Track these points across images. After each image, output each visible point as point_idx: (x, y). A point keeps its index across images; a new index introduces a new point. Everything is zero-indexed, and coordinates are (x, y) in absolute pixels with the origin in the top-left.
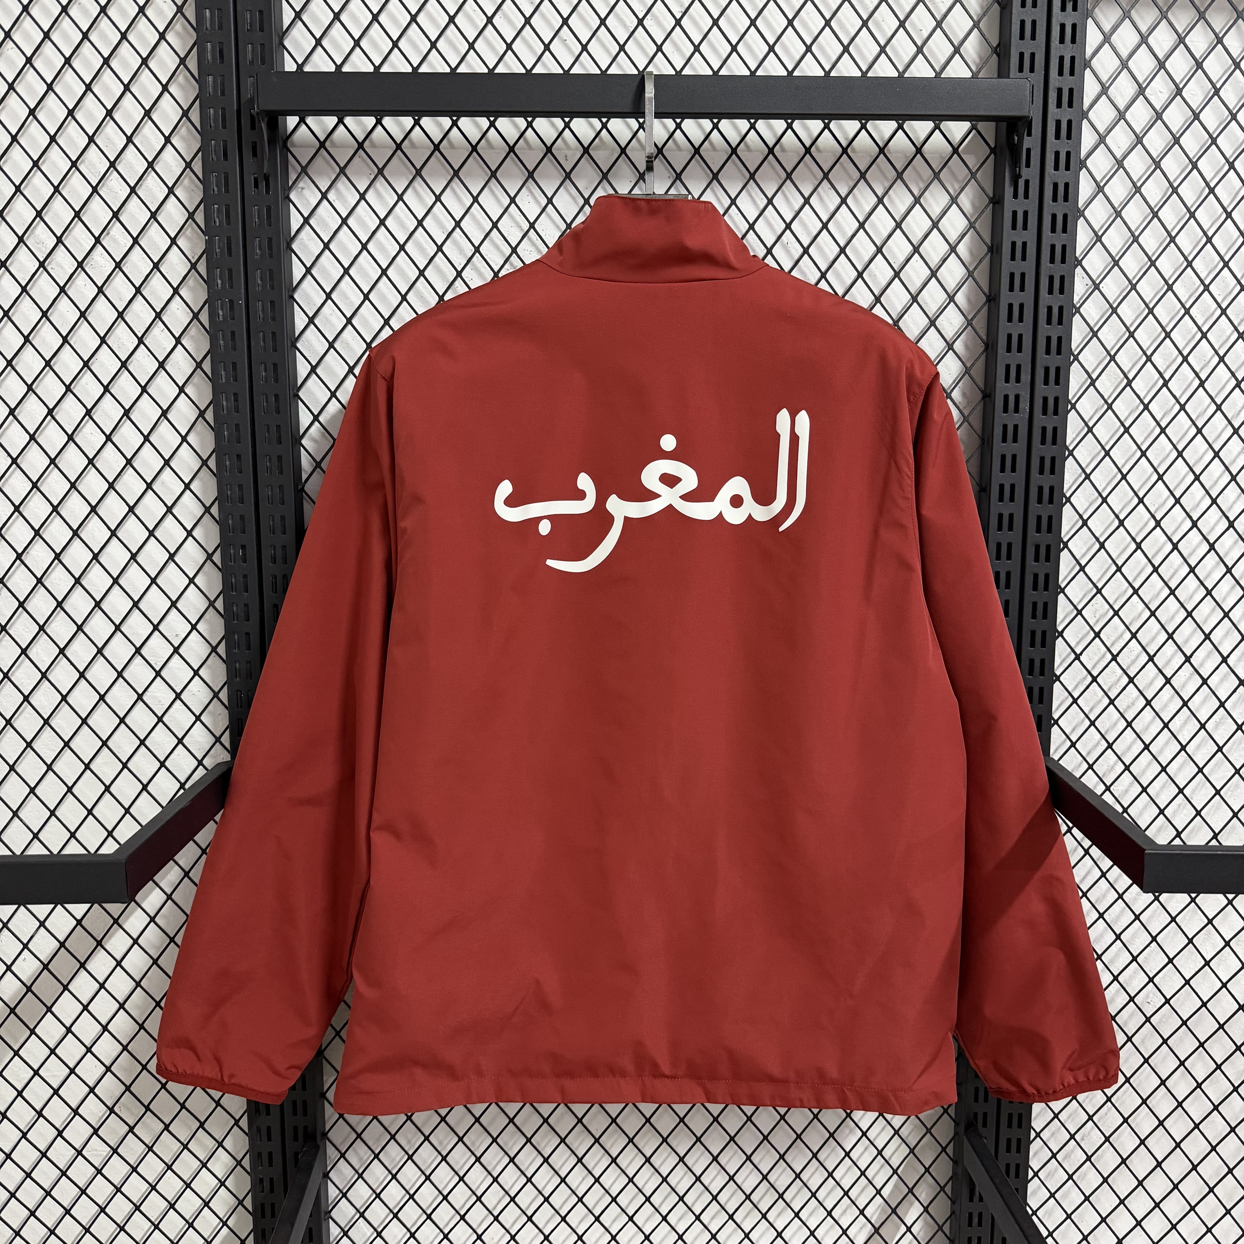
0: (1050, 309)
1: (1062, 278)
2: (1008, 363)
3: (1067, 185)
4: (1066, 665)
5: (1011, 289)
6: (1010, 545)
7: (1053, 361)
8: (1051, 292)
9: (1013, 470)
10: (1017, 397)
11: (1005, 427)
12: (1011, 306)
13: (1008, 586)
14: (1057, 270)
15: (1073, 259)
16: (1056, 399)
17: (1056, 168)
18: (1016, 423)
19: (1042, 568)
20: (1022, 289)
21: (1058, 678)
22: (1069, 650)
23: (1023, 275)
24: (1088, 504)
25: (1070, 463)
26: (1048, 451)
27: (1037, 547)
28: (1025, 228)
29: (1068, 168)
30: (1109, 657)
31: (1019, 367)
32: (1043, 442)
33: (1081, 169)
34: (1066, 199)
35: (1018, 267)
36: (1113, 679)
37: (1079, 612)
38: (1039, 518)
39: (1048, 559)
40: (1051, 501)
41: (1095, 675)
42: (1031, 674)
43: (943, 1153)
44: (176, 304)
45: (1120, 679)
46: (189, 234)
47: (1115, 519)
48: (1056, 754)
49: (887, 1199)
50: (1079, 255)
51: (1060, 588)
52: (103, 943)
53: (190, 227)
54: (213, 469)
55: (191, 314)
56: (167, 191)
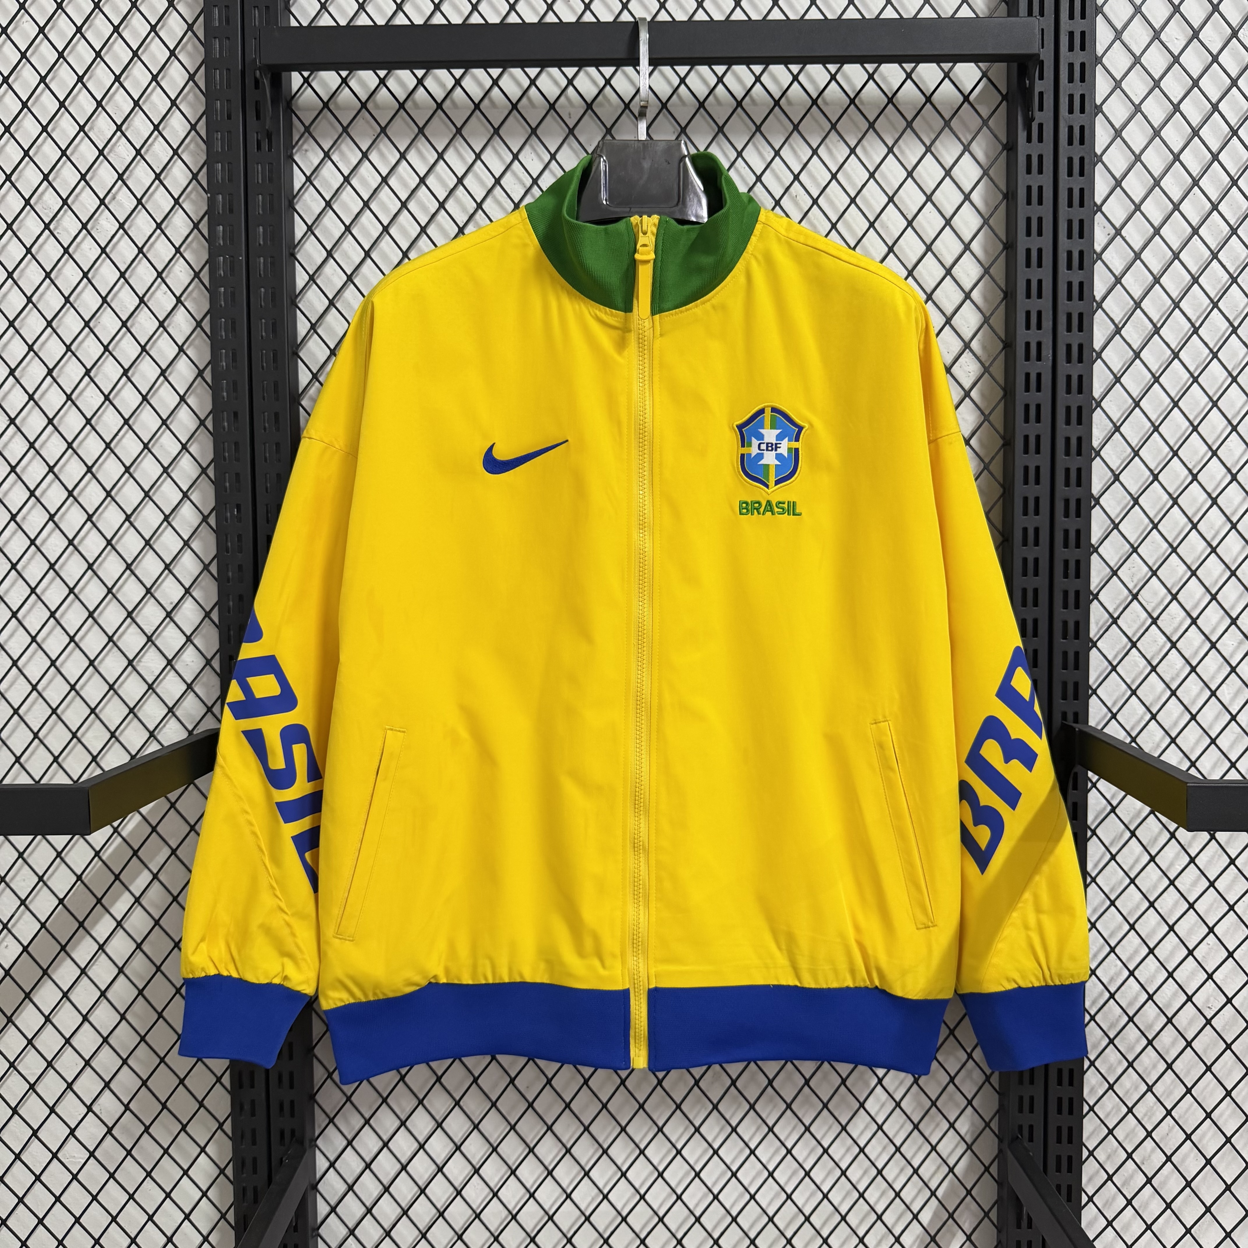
0: (1070, 254)
1: (1081, 222)
2: (1028, 309)
3: (1082, 128)
4: (1101, 632)
5: (1029, 234)
6: (1037, 500)
7: (1076, 307)
8: (1070, 236)
9: (1038, 420)
10: (1039, 344)
11: (1028, 375)
12: (1028, 251)
13: (1036, 544)
14: (1077, 213)
15: (1092, 203)
16: (1081, 347)
17: (1071, 111)
18: (1038, 371)
19: (1072, 524)
20: (1040, 234)
21: (1095, 645)
22: (1107, 615)
23: (1040, 220)
24: (1120, 461)
25: (1098, 415)
26: (1075, 400)
27: (1067, 502)
28: (1040, 171)
29: (1082, 111)
30: (1150, 621)
31: (1039, 313)
32: (1069, 391)
33: (1096, 115)
34: (1082, 142)
35: (1035, 211)
36: (1155, 649)
37: (1115, 573)
38: (1068, 470)
39: (1078, 515)
40: (1079, 453)
41: (1134, 640)
42: (1065, 637)
43: (987, 1173)
44: (178, 264)
45: (1163, 646)
46: (193, 196)
47: (1148, 473)
48: (1098, 724)
49: (925, 1225)
50: (1098, 200)
51: (1093, 546)
52: (86, 924)
53: (193, 189)
54: (211, 429)
55: (193, 273)
56: (171, 152)
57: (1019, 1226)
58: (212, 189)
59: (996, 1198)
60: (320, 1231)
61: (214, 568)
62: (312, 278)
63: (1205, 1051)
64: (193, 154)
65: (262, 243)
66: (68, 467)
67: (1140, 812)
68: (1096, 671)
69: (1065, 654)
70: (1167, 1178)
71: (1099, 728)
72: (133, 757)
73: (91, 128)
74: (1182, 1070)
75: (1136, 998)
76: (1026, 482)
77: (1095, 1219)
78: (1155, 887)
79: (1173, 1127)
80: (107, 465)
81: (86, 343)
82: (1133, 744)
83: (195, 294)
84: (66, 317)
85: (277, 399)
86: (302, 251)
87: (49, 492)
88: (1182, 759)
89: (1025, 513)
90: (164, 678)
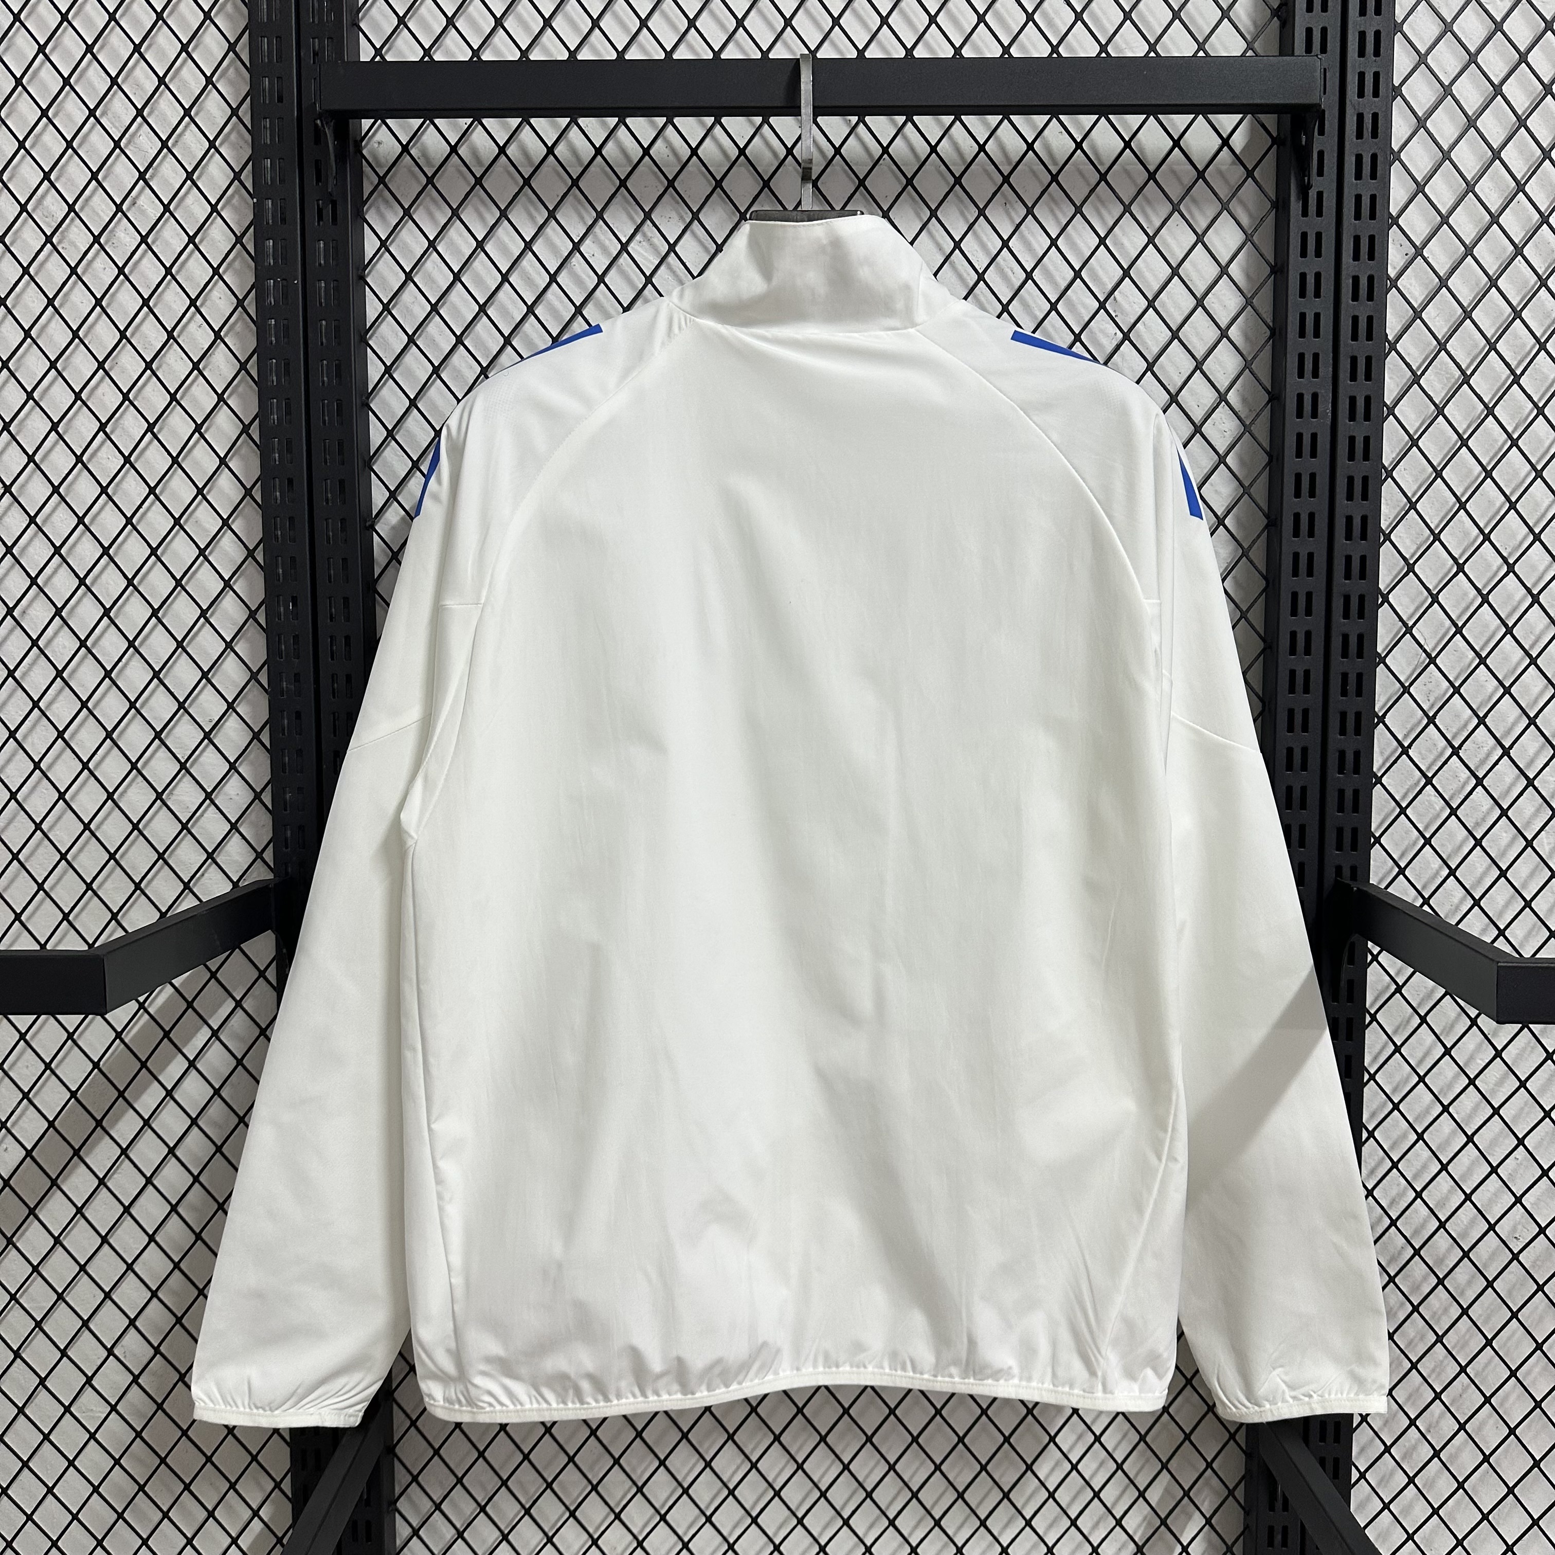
0: (1356, 280)
1: (1372, 239)
2: (1302, 351)
3: (1375, 116)
4: (1388, 765)
5: (1304, 254)
6: (1309, 595)
7: (1362, 348)
8: (1356, 257)
9: (1312, 494)
10: (1315, 397)
11: (1300, 436)
12: (1303, 276)
13: (1308, 651)
14: (1366, 227)
15: (1386, 216)
16: (1368, 400)
17: (1361, 94)
18: (1314, 431)
19: (1353, 628)
20: (1318, 254)
21: (1379, 781)
22: (1395, 743)
23: (1319, 236)
24: (1415, 547)
25: (1388, 489)
26: (1359, 469)
27: (1347, 599)
28: (1321, 173)
29: (1376, 94)
30: (1449, 751)
31: (1316, 357)
32: (1351, 457)
33: (1394, 99)
34: (1375, 134)
35: (1312, 224)
36: (1455, 786)
37: (1406, 690)
38: (1348, 559)
39: (1361, 615)
40: (1364, 537)
41: (1430, 775)
42: (1341, 771)
43: (1232, 1442)
44: (216, 288)
45: (1466, 783)
46: (235, 201)
47: (1451, 562)
48: (1380, 882)
49: (1154, 1505)
50: (1394, 211)
51: (1379, 655)
52: (104, 1124)
53: (235, 192)
54: (260, 501)
55: (235, 301)
56: (207, 145)
57: (1272, 1508)
58: (259, 193)
59: (1243, 1473)
60: (398, 1504)
61: (263, 678)
62: (386, 308)
63: (1510, 1293)
64: (234, 147)
65: (322, 262)
66: (79, 548)
67: (1432, 991)
68: (1379, 814)
69: (1341, 793)
70: (1459, 1449)
71: (1383, 886)
72: (163, 915)
73: (104, 113)
74: (1480, 1315)
75: (1423, 1226)
76: (1295, 573)
77: (1368, 1499)
78: (1450, 1086)
79: (1468, 1386)
80: (128, 546)
81: (100, 391)
82: (1426, 908)
83: (238, 327)
84: (75, 356)
85: (343, 464)
86: (373, 273)
87: (56, 580)
88: (1487, 926)
89: (1294, 613)
90: (202, 815)
